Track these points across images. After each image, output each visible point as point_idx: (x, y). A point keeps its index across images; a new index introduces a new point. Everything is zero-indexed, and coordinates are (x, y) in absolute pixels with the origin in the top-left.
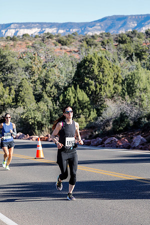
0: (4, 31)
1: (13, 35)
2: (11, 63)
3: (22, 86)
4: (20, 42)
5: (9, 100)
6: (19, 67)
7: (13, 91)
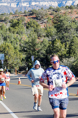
0: (64, 2)
1: (71, 5)
2: (66, 25)
3: (74, 42)
4: (75, 10)
5: (65, 52)
6: (71, 28)
7: (68, 46)
